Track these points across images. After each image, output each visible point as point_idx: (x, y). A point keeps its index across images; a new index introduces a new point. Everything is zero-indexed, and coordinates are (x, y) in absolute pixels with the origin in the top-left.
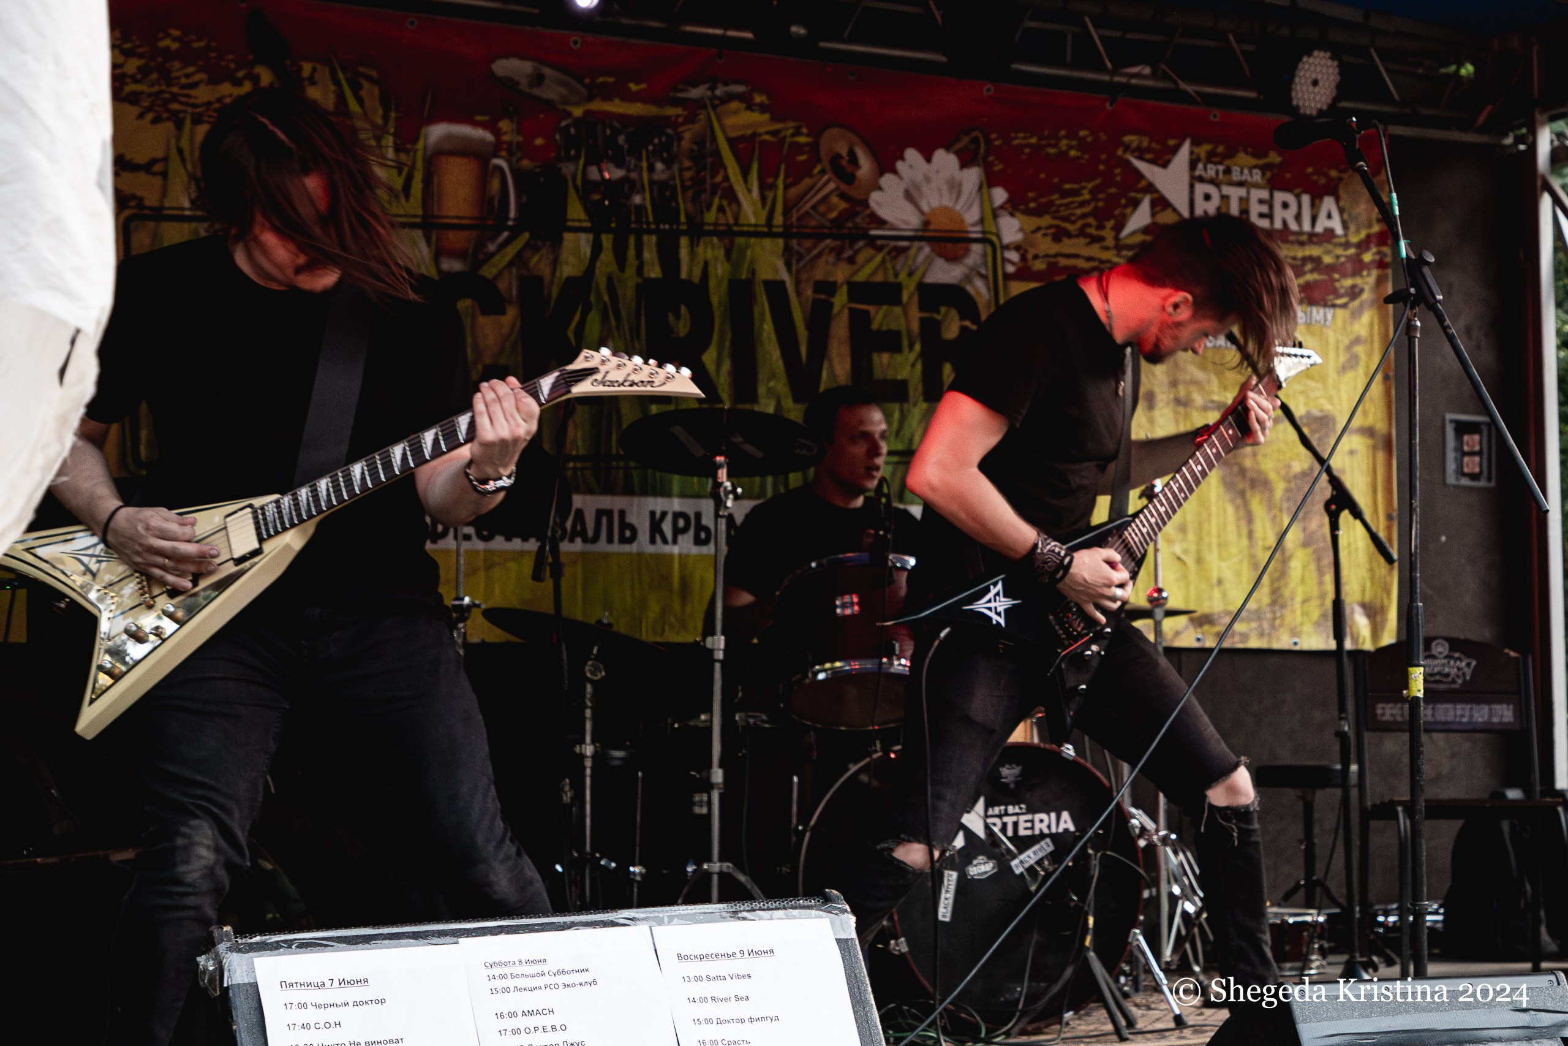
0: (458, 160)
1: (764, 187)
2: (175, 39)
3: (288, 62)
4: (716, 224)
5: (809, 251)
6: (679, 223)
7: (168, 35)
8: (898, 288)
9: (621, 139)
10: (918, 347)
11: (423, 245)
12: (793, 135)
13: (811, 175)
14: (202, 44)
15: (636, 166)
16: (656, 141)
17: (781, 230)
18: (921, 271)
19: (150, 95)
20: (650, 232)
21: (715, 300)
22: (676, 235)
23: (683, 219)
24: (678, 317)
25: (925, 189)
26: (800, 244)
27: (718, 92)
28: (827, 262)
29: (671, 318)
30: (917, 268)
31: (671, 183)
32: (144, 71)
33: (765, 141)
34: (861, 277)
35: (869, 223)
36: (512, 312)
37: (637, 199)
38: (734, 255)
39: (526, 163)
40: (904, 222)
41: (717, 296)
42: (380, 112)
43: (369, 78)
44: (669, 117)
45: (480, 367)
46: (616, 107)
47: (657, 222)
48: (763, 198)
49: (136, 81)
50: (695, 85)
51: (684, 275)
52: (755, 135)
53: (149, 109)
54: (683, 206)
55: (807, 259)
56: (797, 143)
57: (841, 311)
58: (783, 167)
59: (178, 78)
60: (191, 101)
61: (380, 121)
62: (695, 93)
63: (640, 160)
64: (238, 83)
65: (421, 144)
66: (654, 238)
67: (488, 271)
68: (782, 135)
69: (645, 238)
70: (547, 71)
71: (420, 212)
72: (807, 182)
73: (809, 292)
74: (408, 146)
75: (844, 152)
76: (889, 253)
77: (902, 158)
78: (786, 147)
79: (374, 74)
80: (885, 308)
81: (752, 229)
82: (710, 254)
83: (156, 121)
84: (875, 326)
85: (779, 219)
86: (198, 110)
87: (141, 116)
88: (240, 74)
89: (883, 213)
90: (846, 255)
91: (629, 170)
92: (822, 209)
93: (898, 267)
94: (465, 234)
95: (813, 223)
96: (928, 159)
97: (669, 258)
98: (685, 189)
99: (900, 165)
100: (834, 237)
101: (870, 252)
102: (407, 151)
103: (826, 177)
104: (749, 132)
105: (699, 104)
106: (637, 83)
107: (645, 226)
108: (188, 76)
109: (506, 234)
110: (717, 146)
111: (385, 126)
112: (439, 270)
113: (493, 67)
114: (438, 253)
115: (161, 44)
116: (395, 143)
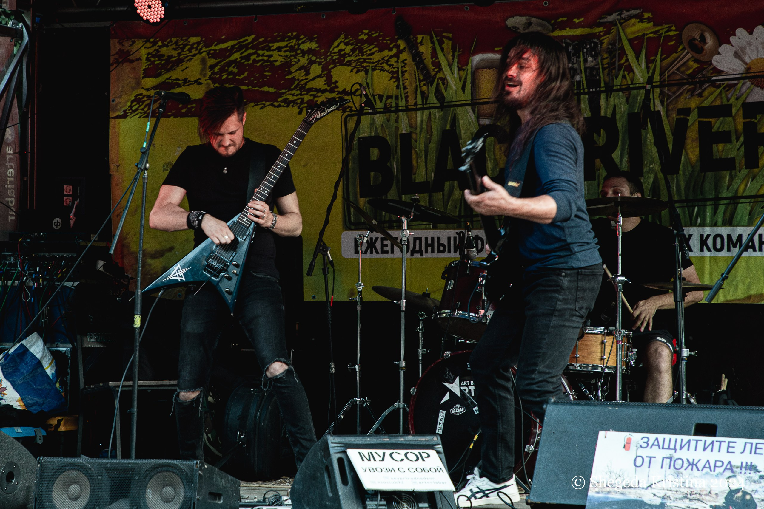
0: (488, 71)
1: (648, 62)
2: (365, 35)
3: (412, 36)
4: (620, 85)
5: (674, 93)
6: (600, 87)
7: (363, 33)
8: (730, 107)
9: (571, 48)
10: (742, 139)
11: (471, 113)
12: (666, 32)
13: (677, 53)
14: (377, 34)
15: (577, 61)
16: (588, 46)
17: (658, 83)
18: (744, 96)
19: (355, 61)
20: (584, 93)
21: (619, 124)
22: (598, 94)
23: (603, 85)
24: (599, 135)
25: (747, 50)
26: (668, 90)
27: (623, 16)
28: (686, 98)
29: (595, 136)
30: (742, 94)
31: (597, 67)
32: (353, 51)
33: (650, 37)
34: (706, 104)
35: (711, 74)
37: (578, 78)
38: (631, 100)
40: (733, 70)
41: (621, 123)
42: (451, 53)
43: (448, 38)
44: (596, 33)
45: (498, 169)
46: (568, 32)
47: (588, 88)
48: (648, 68)
49: (350, 56)
50: (610, 14)
51: (602, 114)
52: (644, 35)
53: (355, 67)
54: (603, 78)
55: (674, 97)
56: (669, 35)
57: (693, 124)
58: (660, 49)
59: (367, 51)
60: (372, 61)
61: (450, 58)
62: (610, 18)
63: (579, 57)
64: (391, 50)
65: (470, 65)
66: (587, 96)
68: (661, 32)
69: (582, 96)
70: (533, 20)
71: (470, 98)
72: (674, 55)
73: (674, 115)
74: (464, 68)
75: (697, 37)
76: (724, 88)
77: (734, 35)
78: (662, 38)
79: (450, 35)
80: (721, 118)
81: (641, 85)
82: (617, 101)
83: (357, 72)
84: (714, 130)
85: (657, 78)
86: (374, 64)
87: (352, 71)
88: (391, 46)
89: (719, 67)
90: (697, 93)
91: (573, 64)
92: (683, 69)
93: (730, 96)
94: (492, 105)
95: (678, 77)
96: (751, 33)
97: (594, 106)
98: (604, 69)
99: (732, 39)
100: (689, 84)
101: (712, 89)
102: (464, 70)
103: (686, 51)
104: (640, 34)
105: (613, 24)
106: (578, 19)
107: (582, 91)
108: (370, 50)
110: (622, 44)
111: (453, 59)
112: (479, 125)
113: (507, 22)
114: (479, 117)
115: (360, 38)
116: (458, 67)
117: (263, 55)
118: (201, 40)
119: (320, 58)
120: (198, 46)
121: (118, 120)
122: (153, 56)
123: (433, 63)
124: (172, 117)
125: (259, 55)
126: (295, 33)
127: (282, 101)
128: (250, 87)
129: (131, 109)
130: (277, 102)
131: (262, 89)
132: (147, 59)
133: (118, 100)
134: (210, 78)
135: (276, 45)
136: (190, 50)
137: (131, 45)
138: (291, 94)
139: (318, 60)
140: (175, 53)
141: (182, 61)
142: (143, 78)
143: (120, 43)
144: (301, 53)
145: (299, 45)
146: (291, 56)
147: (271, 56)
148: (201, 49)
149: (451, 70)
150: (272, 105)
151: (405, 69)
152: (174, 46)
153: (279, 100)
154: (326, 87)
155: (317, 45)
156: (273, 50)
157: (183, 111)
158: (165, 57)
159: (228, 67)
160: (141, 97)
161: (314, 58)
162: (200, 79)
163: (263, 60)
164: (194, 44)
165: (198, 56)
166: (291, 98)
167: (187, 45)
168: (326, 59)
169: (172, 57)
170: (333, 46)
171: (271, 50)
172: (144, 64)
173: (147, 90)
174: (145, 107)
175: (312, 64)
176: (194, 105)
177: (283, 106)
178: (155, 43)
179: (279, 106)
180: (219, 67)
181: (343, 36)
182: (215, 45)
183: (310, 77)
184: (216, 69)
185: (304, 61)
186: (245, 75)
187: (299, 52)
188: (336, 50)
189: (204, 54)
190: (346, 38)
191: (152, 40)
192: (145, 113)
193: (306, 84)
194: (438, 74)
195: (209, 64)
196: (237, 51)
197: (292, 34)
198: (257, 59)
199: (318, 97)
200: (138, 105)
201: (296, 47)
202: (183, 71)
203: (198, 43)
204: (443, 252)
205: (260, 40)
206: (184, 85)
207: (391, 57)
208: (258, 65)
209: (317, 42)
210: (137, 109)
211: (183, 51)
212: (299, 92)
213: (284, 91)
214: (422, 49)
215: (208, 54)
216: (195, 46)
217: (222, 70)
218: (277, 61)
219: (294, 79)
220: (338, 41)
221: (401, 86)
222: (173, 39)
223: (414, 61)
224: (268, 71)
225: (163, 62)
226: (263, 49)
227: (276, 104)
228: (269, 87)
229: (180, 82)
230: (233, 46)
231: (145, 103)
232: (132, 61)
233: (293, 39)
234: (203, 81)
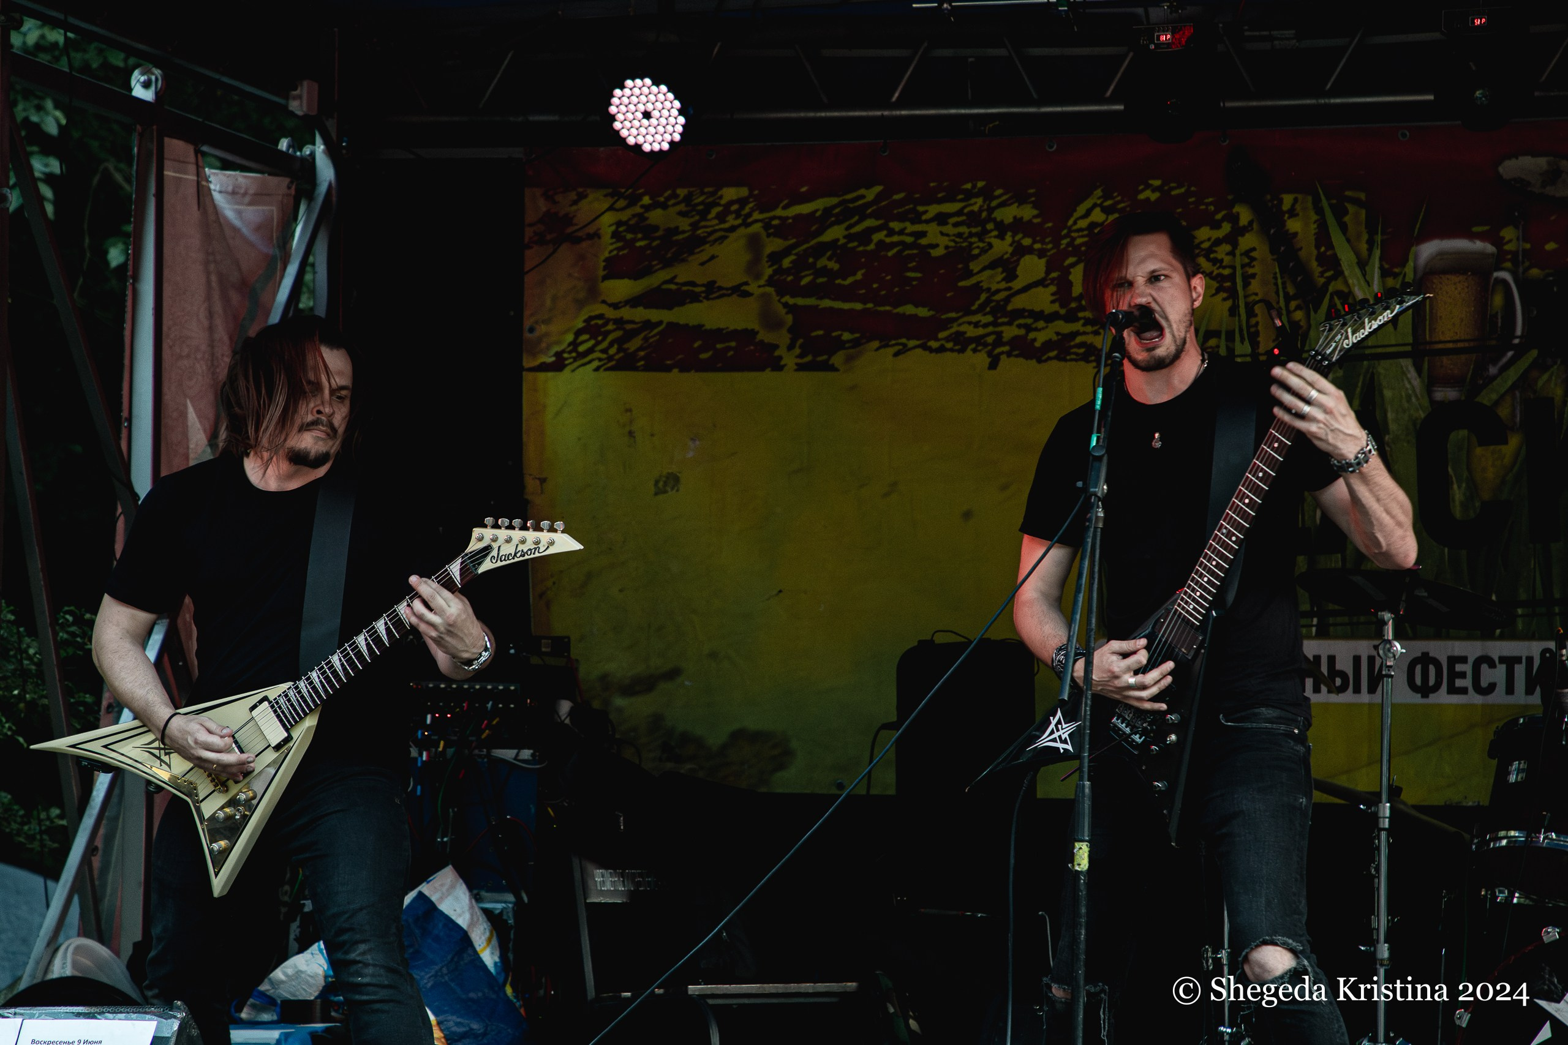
0: (1454, 278)
2: (1153, 191)
3: (1268, 197)
7: (1148, 186)
11: (1412, 373)
14: (1183, 190)
36: (1514, 441)
39: (1535, 272)
42: (1365, 237)
43: (1356, 202)
45: (1477, 504)
61: (1364, 247)
64: (1216, 225)
65: (1411, 264)
67: (1487, 398)
71: (1410, 340)
74: (1396, 270)
79: (1362, 196)
88: (1219, 216)
94: (1463, 357)
102: (1395, 276)
109: (1510, 354)
111: (1370, 250)
112: (1432, 401)
113: (1501, 169)
114: (1431, 383)
115: (1141, 197)
116: (1381, 268)
117: (902, 232)
118: (751, 195)
119: (1043, 242)
120: (742, 208)
121: (542, 376)
122: (631, 229)
123: (1320, 258)
125: (892, 232)
126: (980, 184)
127: (947, 339)
128: (870, 305)
129: (575, 350)
130: (937, 339)
131: (900, 310)
132: (615, 235)
133: (543, 328)
134: (770, 282)
135: (933, 210)
136: (721, 218)
137: (575, 203)
138: (970, 323)
139: (1037, 246)
141: (702, 241)
142: (605, 278)
143: (547, 197)
144: (996, 228)
145: (991, 210)
146: (971, 235)
147: (923, 234)
148: (749, 215)
149: (1364, 275)
150: (924, 347)
151: (1251, 271)
152: (682, 208)
153: (941, 335)
154: (1056, 307)
155: (1035, 212)
156: (927, 222)
157: (705, 356)
158: (660, 233)
159: (817, 258)
160: (600, 322)
161: (1027, 242)
162: (746, 283)
163: (902, 243)
164: (731, 203)
165: (742, 231)
166: (971, 332)
167: (715, 204)
168: (1057, 244)
169: (676, 231)
170: (1076, 215)
171: (920, 222)
172: (608, 247)
173: (615, 306)
174: (611, 345)
175: (1023, 255)
176: (733, 344)
177: (952, 350)
178: (633, 200)
179: (941, 349)
180: (793, 257)
181: (1099, 192)
182: (785, 208)
183: (1017, 285)
184: (786, 263)
185: (1002, 247)
186: (859, 276)
187: (990, 226)
188: (1083, 224)
189: (756, 228)
190: (1105, 197)
191: (626, 191)
192: (610, 358)
193: (1007, 300)
194: (1333, 283)
195: (768, 250)
196: (838, 222)
197: (974, 186)
198: (888, 240)
199: (1036, 330)
200: (592, 342)
201: (984, 214)
202: (702, 264)
203: (742, 202)
204: (1342, 689)
205: (896, 197)
206: (707, 298)
207: (1218, 242)
208: (890, 254)
209: (1035, 206)
210: (590, 351)
211: (703, 219)
212: (989, 319)
213: (953, 315)
214: (1293, 225)
215: (767, 225)
216: (735, 207)
217: (800, 266)
218: (937, 246)
219: (977, 288)
220: (1088, 204)
221: (1242, 310)
222: (679, 191)
223: (1272, 252)
224: (913, 270)
225: (655, 243)
226: (901, 218)
227: (934, 344)
228: (917, 306)
229: (698, 289)
230: (827, 211)
231: (611, 337)
232: (575, 240)
233: (977, 196)
234: (752, 288)
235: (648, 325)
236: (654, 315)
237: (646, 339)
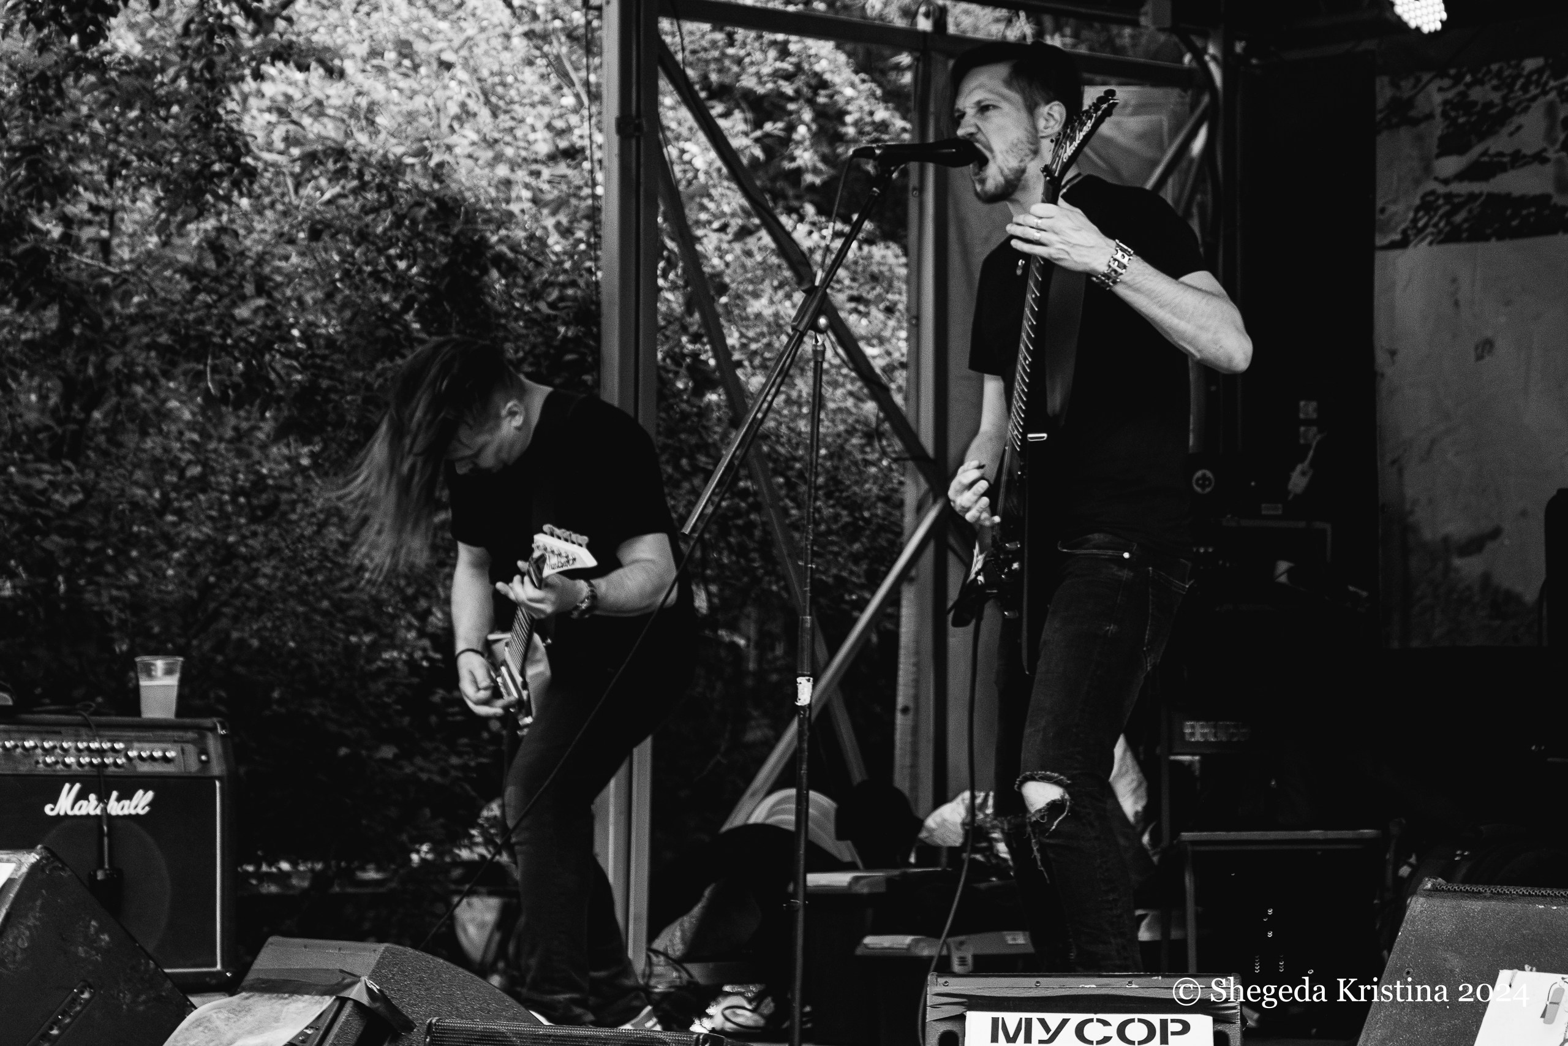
118: (1547, 64)
120: (1540, 76)
121: (1392, 253)
122: (1455, 107)
124: (1493, 240)
129: (1415, 227)
132: (1444, 114)
133: (1392, 209)
134: (1564, 147)
136: (1525, 89)
137: (1414, 87)
140: (1496, 97)
141: (1510, 113)
142: (1439, 156)
143: (1395, 84)
148: (1546, 83)
152: (1495, 82)
157: (1514, 223)
158: (1479, 107)
160: (1431, 198)
162: (1545, 149)
164: (1531, 73)
165: (1542, 100)
167: (1519, 76)
169: (1490, 105)
172: (1438, 127)
173: (1446, 182)
174: (1441, 218)
176: (1533, 209)
178: (1457, 80)
189: (1552, 95)
191: (1452, 72)
192: (1440, 232)
195: (1562, 115)
200: (1427, 218)
202: (1511, 134)
203: (1540, 71)
206: (1513, 167)
210: (1426, 225)
211: (1511, 90)
215: (1561, 92)
216: (1535, 77)
222: (1493, 66)
225: (1474, 119)
229: (1505, 160)
231: (1441, 212)
232: (1415, 122)
234: (1551, 154)
235: (1472, 197)
236: (1476, 187)
237: (1470, 211)
